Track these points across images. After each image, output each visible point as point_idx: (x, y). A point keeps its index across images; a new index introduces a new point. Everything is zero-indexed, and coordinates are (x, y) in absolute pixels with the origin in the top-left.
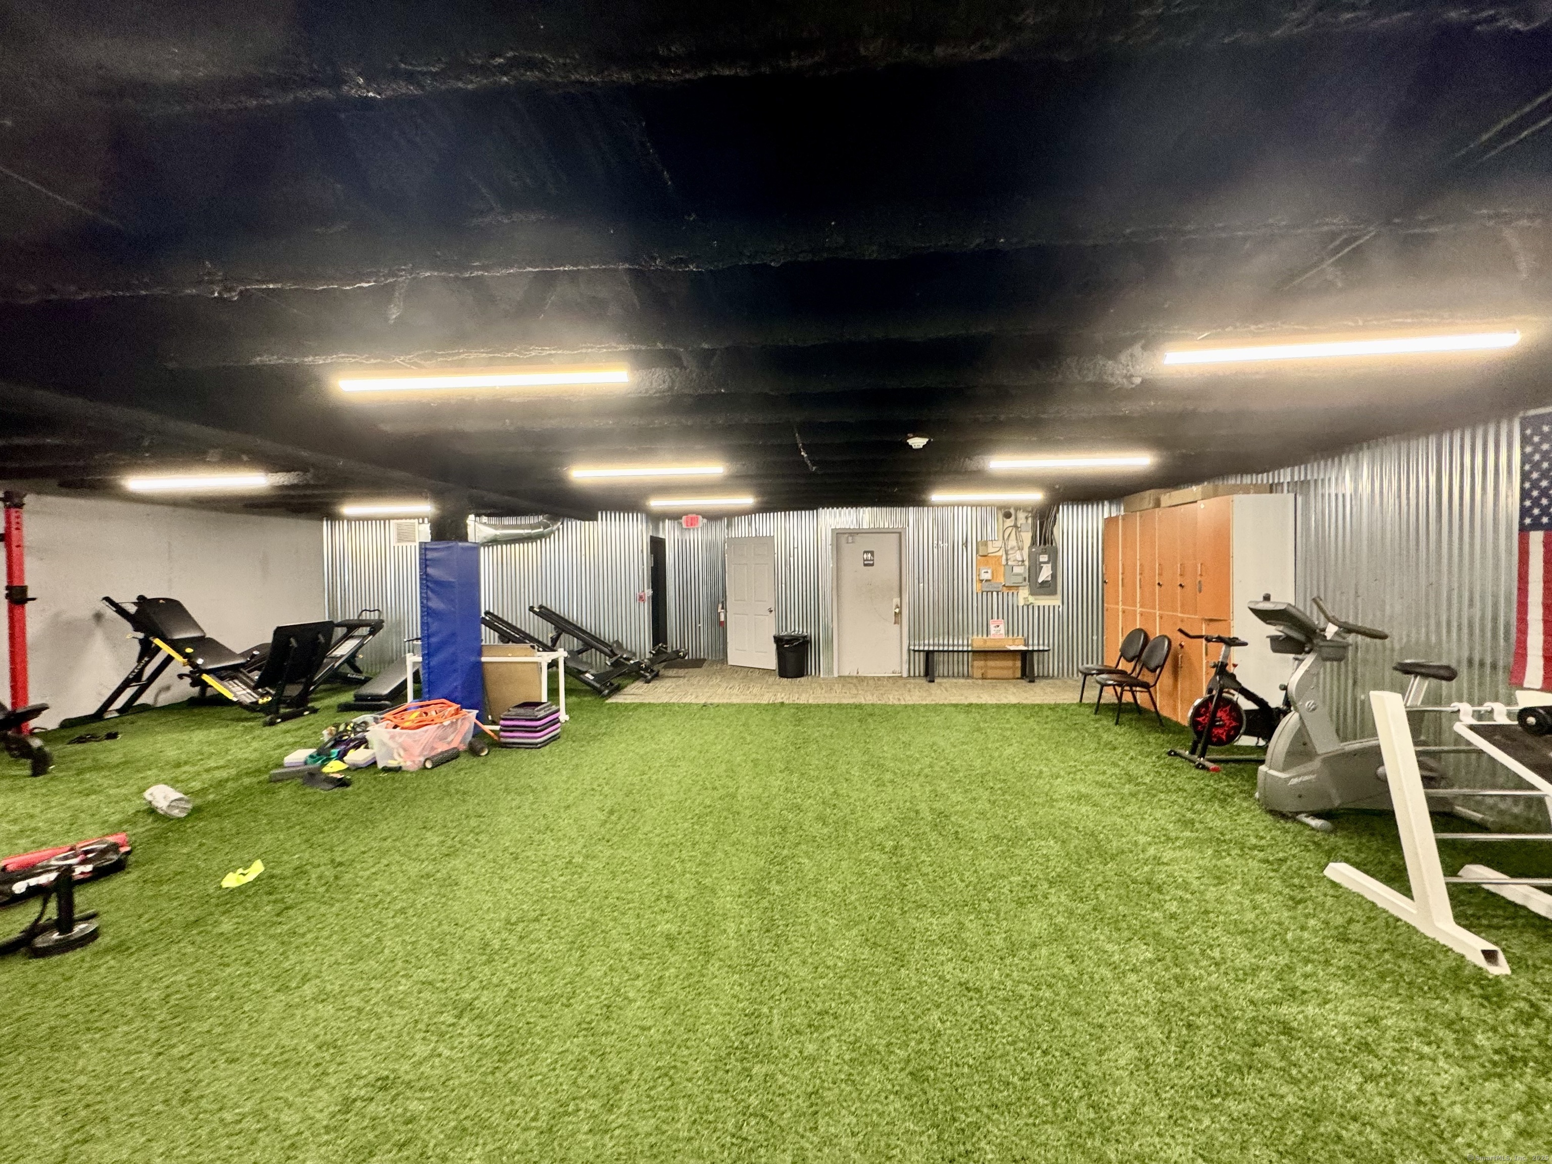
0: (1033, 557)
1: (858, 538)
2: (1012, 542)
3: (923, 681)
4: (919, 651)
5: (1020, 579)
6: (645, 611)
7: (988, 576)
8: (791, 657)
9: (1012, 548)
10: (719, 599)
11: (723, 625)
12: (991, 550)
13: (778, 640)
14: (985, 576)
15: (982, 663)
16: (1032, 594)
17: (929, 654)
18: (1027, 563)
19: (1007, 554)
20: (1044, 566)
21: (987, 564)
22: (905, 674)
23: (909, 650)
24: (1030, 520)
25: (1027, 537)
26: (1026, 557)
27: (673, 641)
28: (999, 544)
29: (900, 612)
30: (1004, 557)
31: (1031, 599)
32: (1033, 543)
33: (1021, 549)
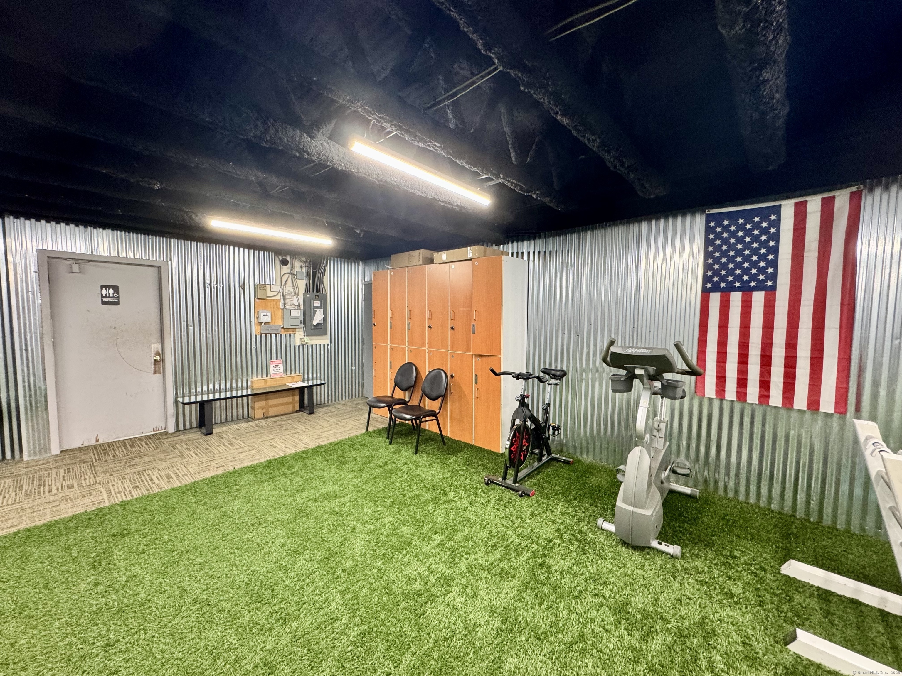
0: (307, 303)
1: (90, 268)
2: (289, 288)
3: (197, 435)
4: (190, 403)
5: (297, 322)
7: (267, 319)
9: (289, 294)
12: (269, 294)
14: (264, 319)
15: (262, 403)
16: (308, 335)
17: (202, 404)
18: (302, 307)
19: (284, 299)
20: (318, 310)
21: (265, 307)
22: (171, 429)
23: (176, 402)
24: (304, 270)
25: (302, 284)
26: (301, 303)
28: (277, 288)
29: (163, 360)
30: (282, 301)
31: (307, 339)
32: (308, 290)
33: (297, 294)
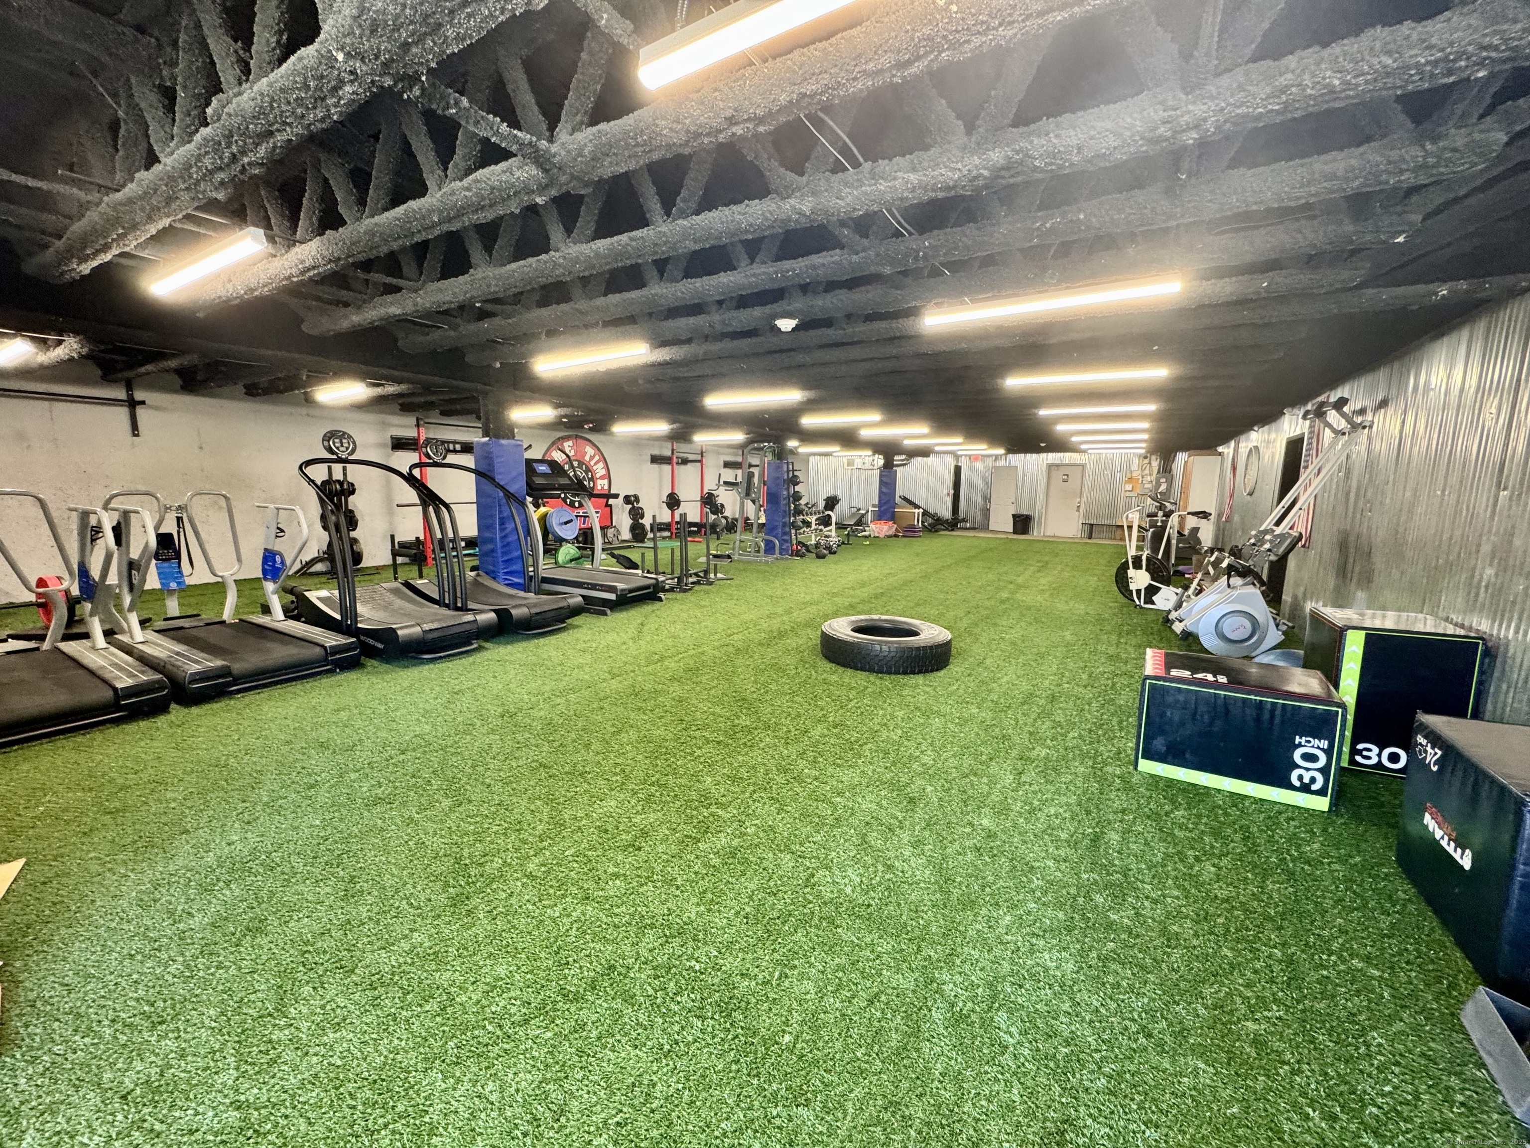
0: (1158, 480)
1: (1061, 468)
2: (1147, 472)
4: (1087, 524)
5: (1148, 490)
6: (949, 500)
7: (1131, 488)
8: (1019, 525)
9: (1147, 475)
10: (987, 499)
11: (988, 510)
12: (1134, 475)
13: (1014, 516)
14: (1128, 489)
17: (1092, 525)
18: (1154, 482)
19: (1142, 477)
20: (1162, 484)
21: (1130, 482)
22: (1078, 536)
23: (1082, 523)
24: (1157, 461)
25: (1155, 469)
26: (1154, 479)
27: (962, 513)
28: (1139, 472)
29: (1080, 506)
30: (1141, 479)
32: (1159, 472)
33: (1151, 475)
